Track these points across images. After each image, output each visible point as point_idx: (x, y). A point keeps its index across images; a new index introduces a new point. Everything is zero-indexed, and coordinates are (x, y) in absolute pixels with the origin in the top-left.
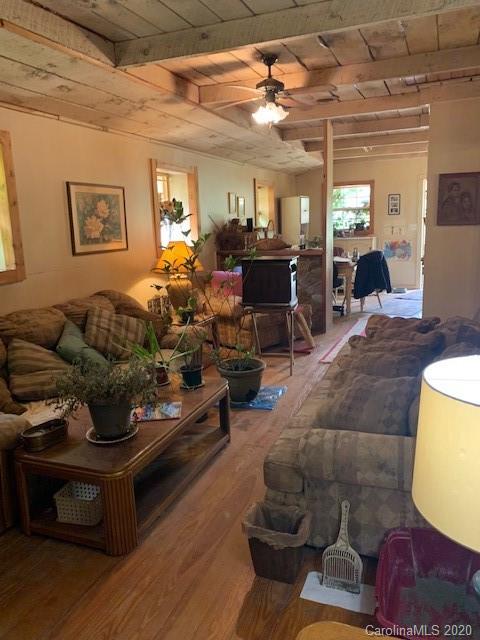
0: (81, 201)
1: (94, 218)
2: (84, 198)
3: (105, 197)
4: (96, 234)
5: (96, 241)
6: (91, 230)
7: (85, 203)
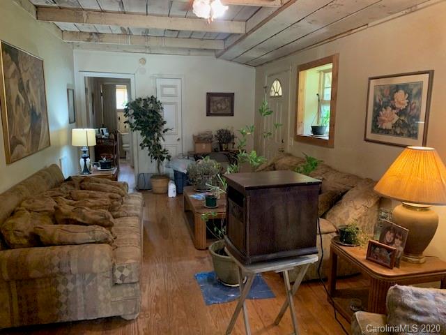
0: (379, 93)
1: (389, 109)
2: (381, 90)
3: (405, 87)
4: (388, 126)
5: (387, 132)
6: (384, 121)
7: (383, 95)
